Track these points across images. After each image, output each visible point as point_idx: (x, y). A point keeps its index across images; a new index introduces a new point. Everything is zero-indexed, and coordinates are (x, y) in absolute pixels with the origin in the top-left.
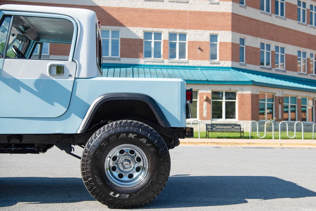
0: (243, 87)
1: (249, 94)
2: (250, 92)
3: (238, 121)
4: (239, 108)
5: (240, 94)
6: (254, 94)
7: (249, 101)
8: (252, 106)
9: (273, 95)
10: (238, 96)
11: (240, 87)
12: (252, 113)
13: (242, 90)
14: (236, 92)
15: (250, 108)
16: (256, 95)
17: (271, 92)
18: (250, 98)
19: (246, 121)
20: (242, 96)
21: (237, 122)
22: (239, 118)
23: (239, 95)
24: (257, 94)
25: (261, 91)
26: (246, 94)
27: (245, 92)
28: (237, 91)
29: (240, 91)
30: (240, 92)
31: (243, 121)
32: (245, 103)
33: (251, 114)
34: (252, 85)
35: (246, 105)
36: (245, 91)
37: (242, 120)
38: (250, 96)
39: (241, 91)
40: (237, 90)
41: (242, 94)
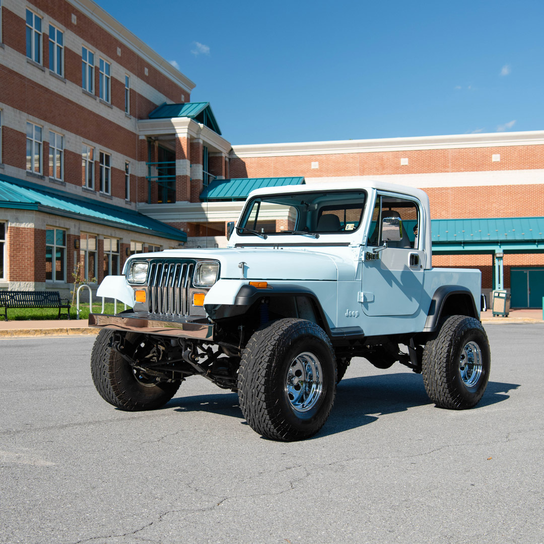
0: (20, 215)
1: (30, 229)
2: (31, 225)
3: (9, 282)
4: (10, 256)
5: (14, 227)
6: (39, 230)
7: (30, 242)
8: (35, 253)
9: (64, 232)
10: (9, 231)
11: (14, 213)
12: (35, 267)
13: (17, 220)
14: (4, 224)
15: (33, 256)
16: (42, 230)
17: (63, 226)
18: (33, 237)
19: (24, 282)
20: (17, 232)
21: (8, 284)
22: (11, 277)
23: (11, 229)
24: (43, 228)
25: (49, 223)
26: (25, 228)
27: (23, 225)
28: (7, 221)
29: (13, 222)
30: (13, 225)
31: (19, 283)
32: (22, 245)
33: (33, 268)
34: (36, 211)
35: (25, 251)
36: (22, 223)
37: (17, 281)
38: (33, 233)
39: (17, 222)
40: (7, 219)
41: (18, 228)
